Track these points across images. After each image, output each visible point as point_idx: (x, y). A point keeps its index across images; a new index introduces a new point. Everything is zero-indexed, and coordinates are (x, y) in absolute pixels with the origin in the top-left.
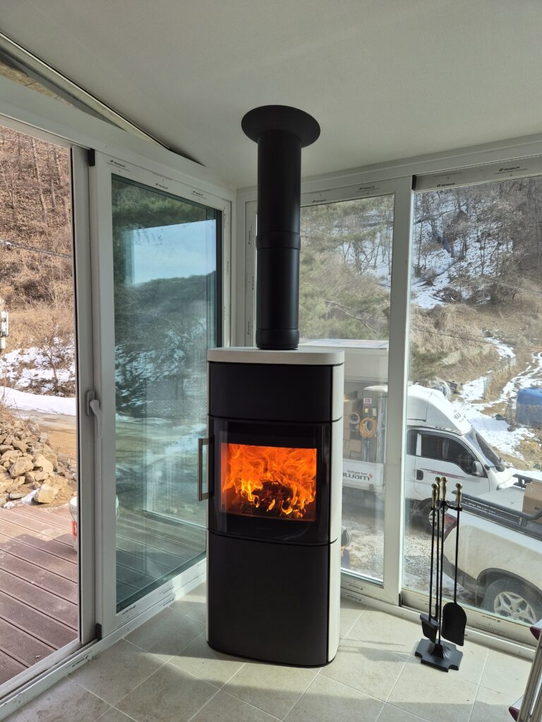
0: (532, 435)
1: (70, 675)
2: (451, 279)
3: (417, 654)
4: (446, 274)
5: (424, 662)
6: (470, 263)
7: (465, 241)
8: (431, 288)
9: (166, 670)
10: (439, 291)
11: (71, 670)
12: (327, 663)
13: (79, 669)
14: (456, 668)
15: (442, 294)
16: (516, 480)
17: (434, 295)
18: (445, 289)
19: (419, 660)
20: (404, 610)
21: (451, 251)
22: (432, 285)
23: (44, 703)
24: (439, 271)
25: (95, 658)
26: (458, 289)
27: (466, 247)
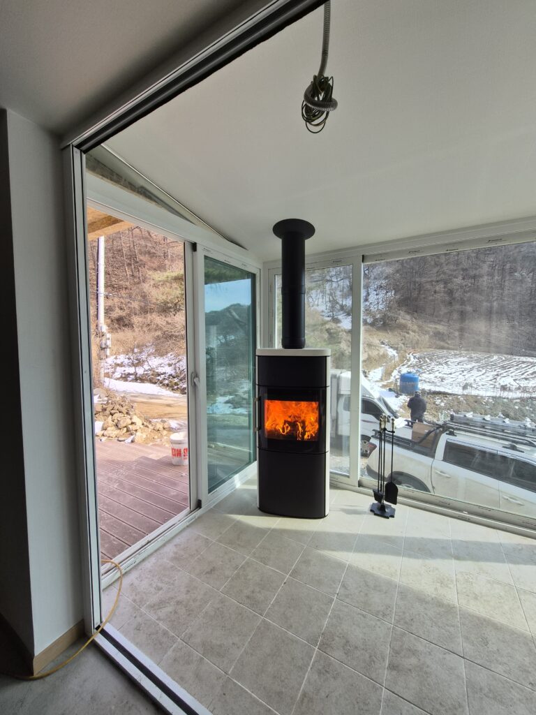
1: (188, 526)
3: (371, 511)
5: (375, 514)
6: (372, 303)
7: (369, 291)
9: (239, 522)
11: (188, 524)
12: (325, 516)
13: (192, 524)
14: (393, 516)
16: (406, 423)
19: (372, 513)
20: (361, 489)
23: (177, 541)
25: (199, 518)
26: (365, 318)
27: (369, 294)
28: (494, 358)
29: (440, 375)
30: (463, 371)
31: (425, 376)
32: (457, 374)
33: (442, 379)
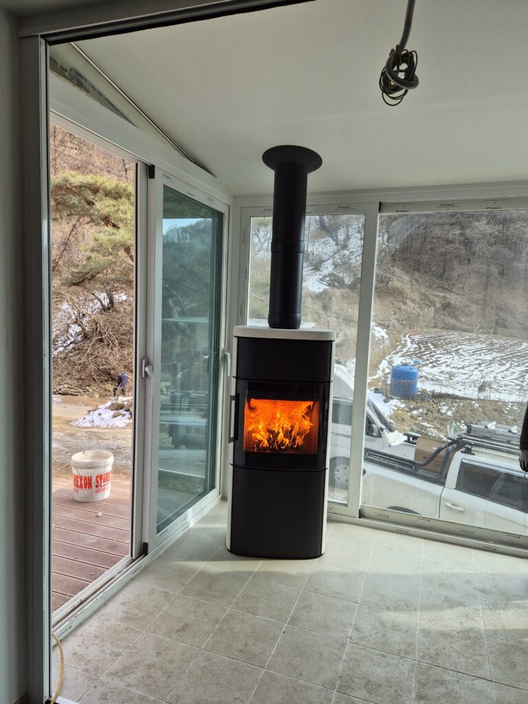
0: (403, 405)
2: (335, 265)
4: (331, 261)
6: (352, 252)
7: (348, 231)
8: (318, 273)
10: (325, 277)
15: (327, 279)
17: (321, 280)
18: (330, 275)
20: (362, 520)
21: (336, 240)
22: (319, 270)
24: (325, 257)
26: (341, 275)
27: (348, 238)
28: (523, 347)
29: (448, 369)
30: (479, 364)
31: (426, 370)
32: (472, 368)
33: (451, 376)
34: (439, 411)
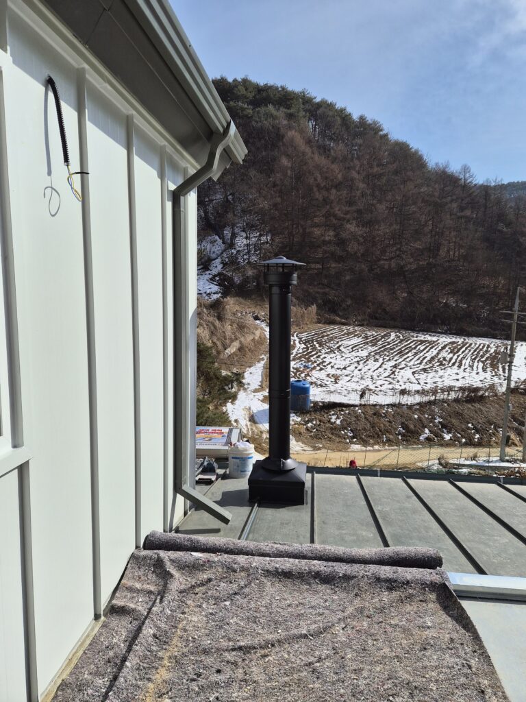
0: (299, 419)
2: (224, 264)
4: (218, 260)
6: (239, 251)
8: (207, 272)
10: (215, 276)
15: (217, 278)
17: (211, 279)
18: (219, 274)
21: (222, 237)
22: (208, 269)
24: (214, 256)
26: (230, 274)
28: (392, 338)
29: (333, 372)
30: (358, 362)
31: (316, 375)
32: (352, 367)
33: (336, 379)
34: (329, 421)
